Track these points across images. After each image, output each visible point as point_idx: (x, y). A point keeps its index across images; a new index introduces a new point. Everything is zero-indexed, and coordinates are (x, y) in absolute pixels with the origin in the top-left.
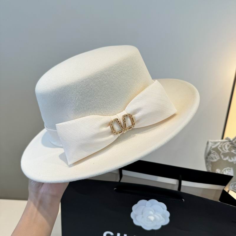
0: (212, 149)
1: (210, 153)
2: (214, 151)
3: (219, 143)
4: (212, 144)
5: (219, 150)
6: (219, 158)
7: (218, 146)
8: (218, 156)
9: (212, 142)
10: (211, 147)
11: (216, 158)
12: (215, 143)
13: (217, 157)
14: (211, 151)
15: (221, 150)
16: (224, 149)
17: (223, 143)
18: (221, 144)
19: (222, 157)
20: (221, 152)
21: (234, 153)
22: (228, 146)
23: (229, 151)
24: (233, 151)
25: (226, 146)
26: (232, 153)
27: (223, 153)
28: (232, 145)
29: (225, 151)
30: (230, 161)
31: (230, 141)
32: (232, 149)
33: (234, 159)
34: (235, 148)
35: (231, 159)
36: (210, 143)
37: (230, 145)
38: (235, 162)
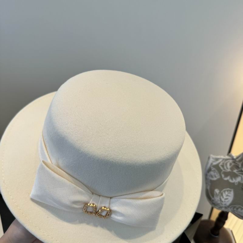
1: (210, 170)
2: (214, 169)
3: (220, 160)
4: (213, 160)
5: (219, 168)
6: (219, 177)
8: (218, 175)
9: (213, 158)
10: (212, 164)
11: (215, 177)
12: (217, 159)
13: (217, 175)
14: (212, 168)
15: (222, 168)
16: (225, 167)
17: (225, 161)
18: (222, 161)
19: (223, 176)
20: (221, 170)
21: (236, 173)
22: (231, 164)
23: (231, 171)
24: (235, 171)
25: (228, 165)
26: (234, 173)
27: (224, 171)
28: (235, 164)
29: (227, 169)
30: (231, 181)
31: (233, 159)
32: (234, 168)
33: (235, 180)
34: (237, 167)
35: (232, 179)
36: (211, 159)
37: (233, 164)
38: (236, 183)
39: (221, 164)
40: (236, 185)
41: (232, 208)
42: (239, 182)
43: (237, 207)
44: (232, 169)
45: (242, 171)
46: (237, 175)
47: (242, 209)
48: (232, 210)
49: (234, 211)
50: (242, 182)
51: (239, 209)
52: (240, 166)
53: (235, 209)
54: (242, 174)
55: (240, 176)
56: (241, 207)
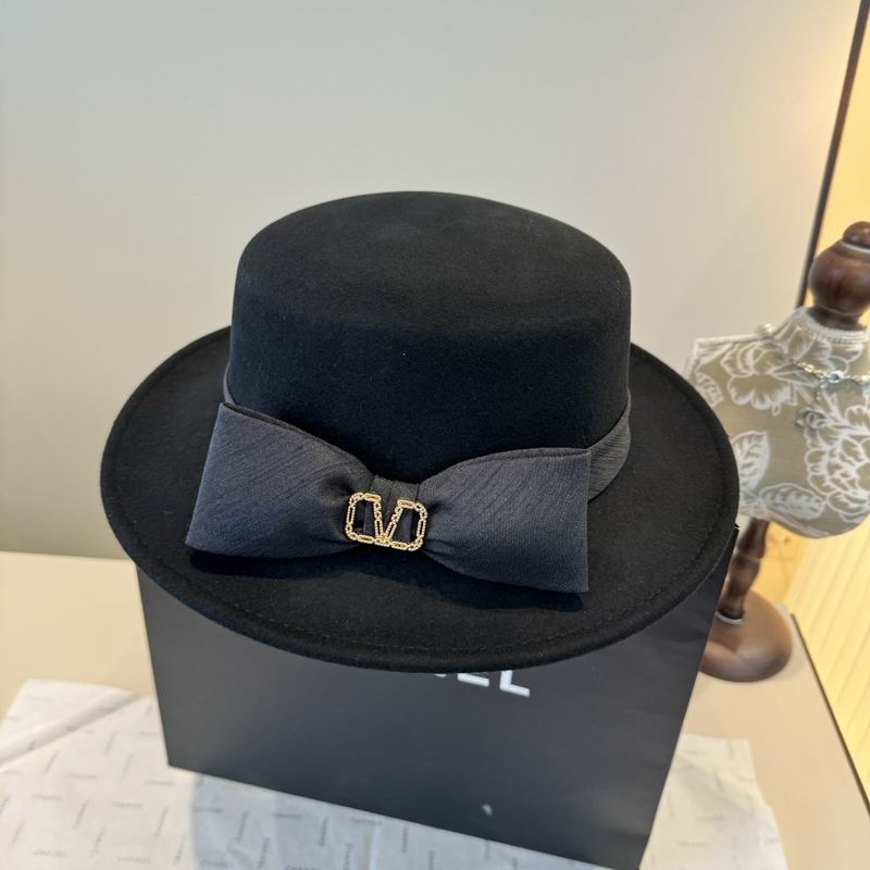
0: (699, 367)
2: (705, 377)
3: (726, 347)
4: (702, 351)
5: (722, 371)
6: (721, 399)
7: (723, 355)
8: (719, 392)
9: (701, 346)
10: (698, 362)
12: (715, 346)
13: (713, 395)
14: (698, 374)
15: (729, 370)
16: (740, 366)
17: (740, 347)
18: (731, 348)
19: (733, 392)
20: (729, 377)
21: (774, 375)
22: (757, 354)
23: (757, 373)
24: (771, 371)
25: (750, 355)
26: (769, 377)
27: (736, 379)
28: (772, 350)
29: (744, 371)
30: (758, 405)
31: (766, 337)
32: (768, 363)
33: (772, 399)
34: (778, 357)
35: (762, 400)
36: (696, 350)
37: (765, 351)
38: (777, 409)
39: (726, 358)
40: (775, 414)
41: (769, 496)
42: (785, 406)
43: (784, 490)
44: (760, 367)
45: (793, 366)
46: (778, 381)
47: (799, 494)
48: (770, 502)
49: (776, 505)
50: (795, 404)
51: (792, 497)
52: (786, 351)
53: (778, 499)
54: (793, 377)
55: (786, 383)
56: (795, 489)
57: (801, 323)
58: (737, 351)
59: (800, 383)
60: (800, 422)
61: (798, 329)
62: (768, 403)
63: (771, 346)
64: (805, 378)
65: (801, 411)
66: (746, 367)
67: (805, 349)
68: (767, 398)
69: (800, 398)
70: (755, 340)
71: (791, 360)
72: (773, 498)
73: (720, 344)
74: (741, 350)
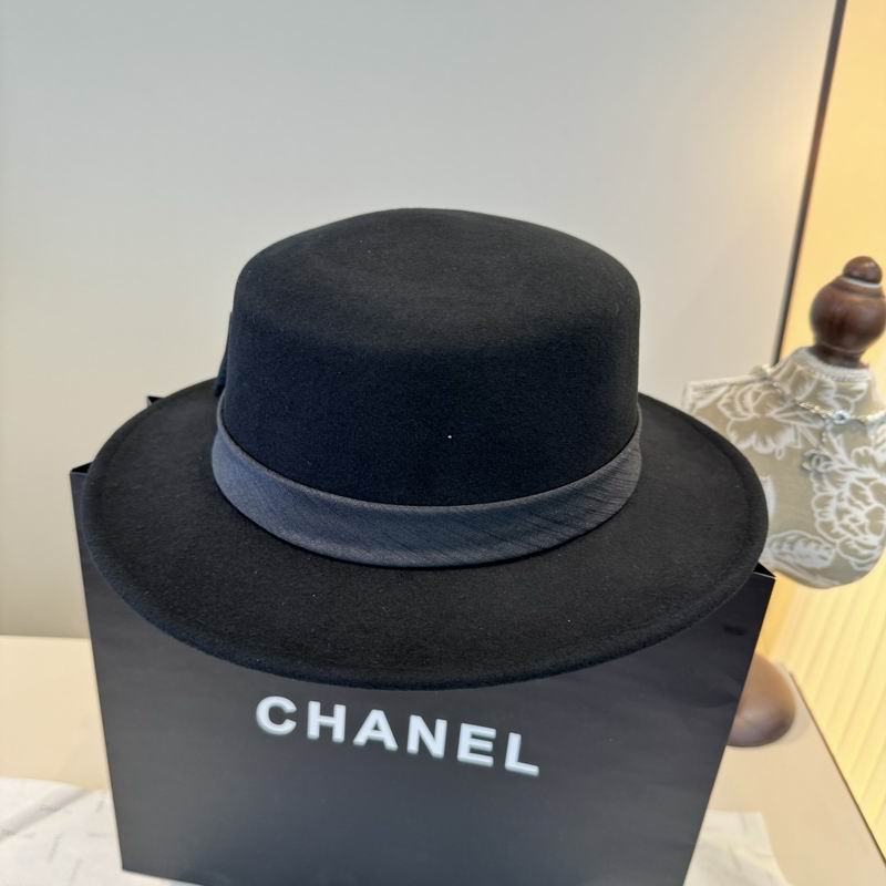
3: (723, 389)
4: (697, 394)
5: (719, 413)
7: (719, 399)
9: (696, 389)
10: (694, 406)
12: (710, 389)
15: (727, 413)
16: (739, 409)
17: (738, 389)
18: (729, 391)
19: (733, 436)
20: (728, 420)
21: (777, 417)
22: (756, 395)
23: (758, 415)
24: (773, 413)
25: (749, 398)
26: (771, 419)
27: (736, 422)
28: (773, 391)
29: (743, 413)
30: (761, 449)
31: (764, 378)
32: (769, 404)
33: (775, 442)
34: (781, 398)
35: (765, 443)
36: (691, 394)
37: (764, 393)
38: (780, 453)
39: (724, 401)
40: (779, 458)
41: (775, 544)
42: (789, 449)
43: (792, 538)
44: (761, 409)
45: (796, 407)
46: (780, 423)
47: (808, 542)
48: (776, 551)
49: (783, 554)
50: (800, 447)
51: (799, 546)
52: (788, 391)
53: (785, 548)
54: (797, 418)
55: (789, 425)
56: (802, 537)
57: (803, 362)
58: (735, 394)
59: (804, 425)
60: (806, 465)
61: (799, 368)
62: (772, 446)
63: (771, 386)
64: (808, 419)
65: (807, 454)
66: (746, 410)
67: (809, 389)
68: (770, 441)
69: (805, 439)
70: (752, 382)
71: (794, 401)
72: (780, 547)
73: (716, 387)
74: (739, 393)
